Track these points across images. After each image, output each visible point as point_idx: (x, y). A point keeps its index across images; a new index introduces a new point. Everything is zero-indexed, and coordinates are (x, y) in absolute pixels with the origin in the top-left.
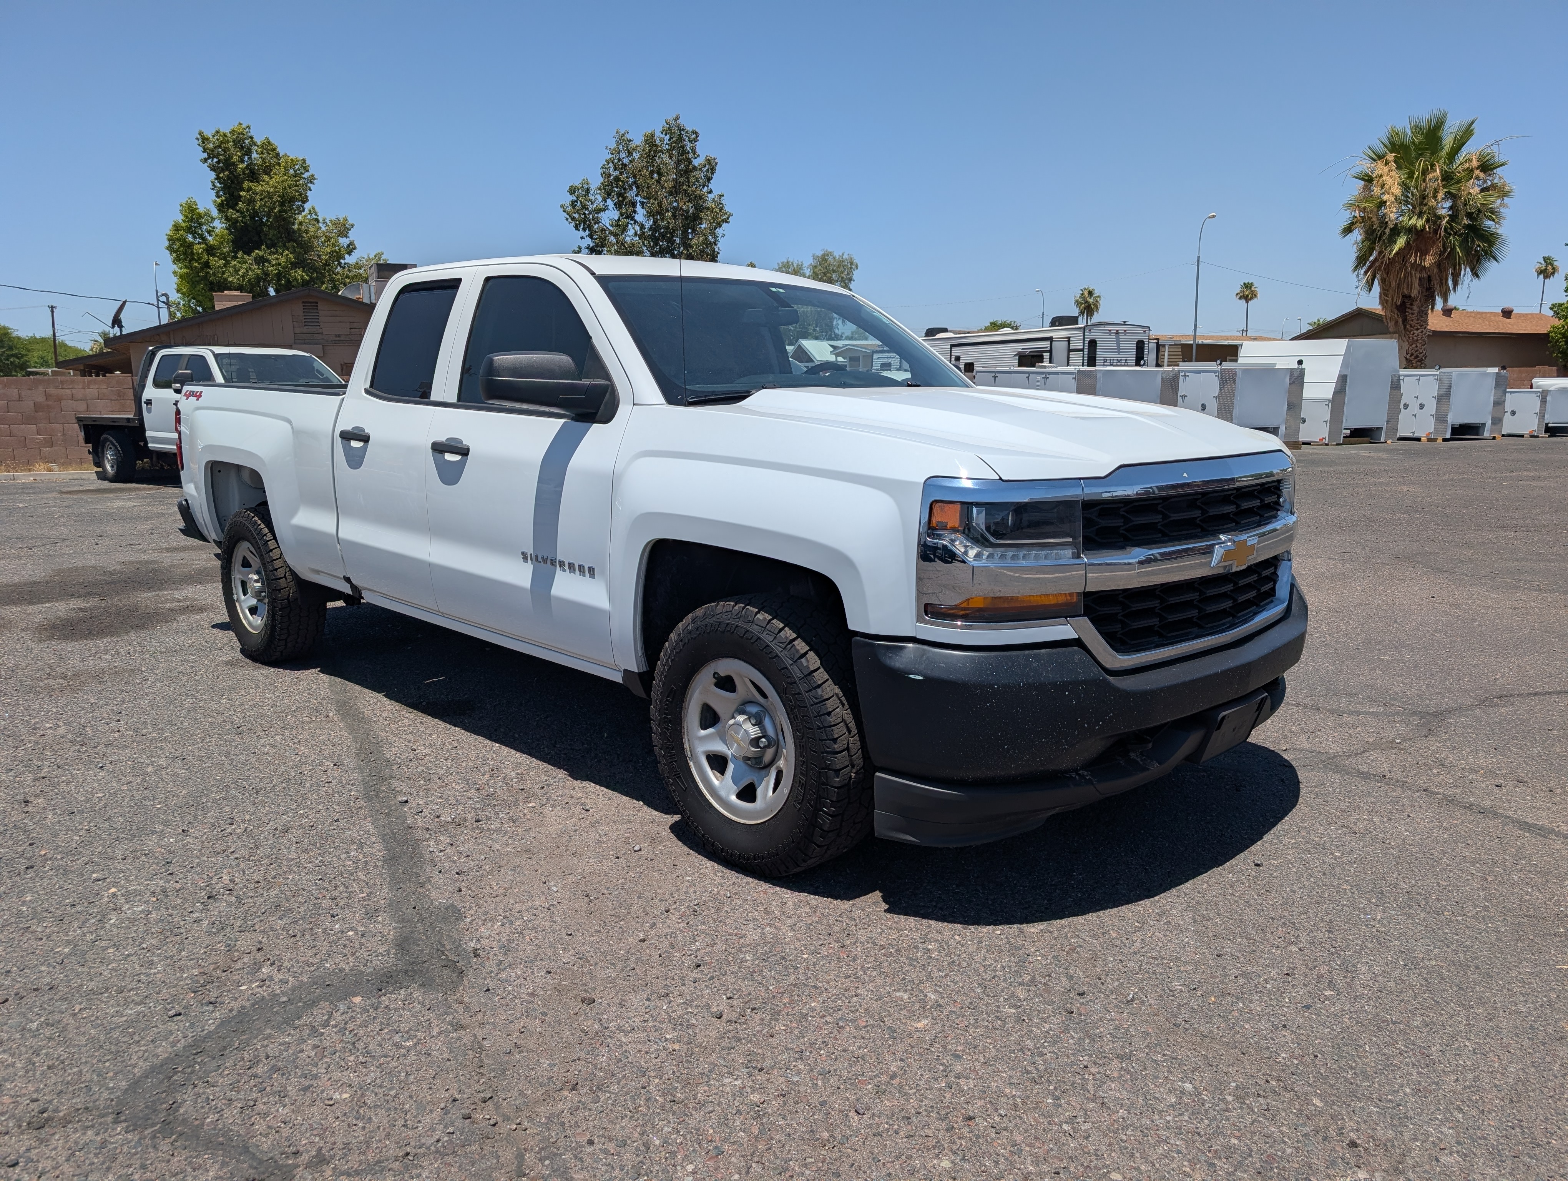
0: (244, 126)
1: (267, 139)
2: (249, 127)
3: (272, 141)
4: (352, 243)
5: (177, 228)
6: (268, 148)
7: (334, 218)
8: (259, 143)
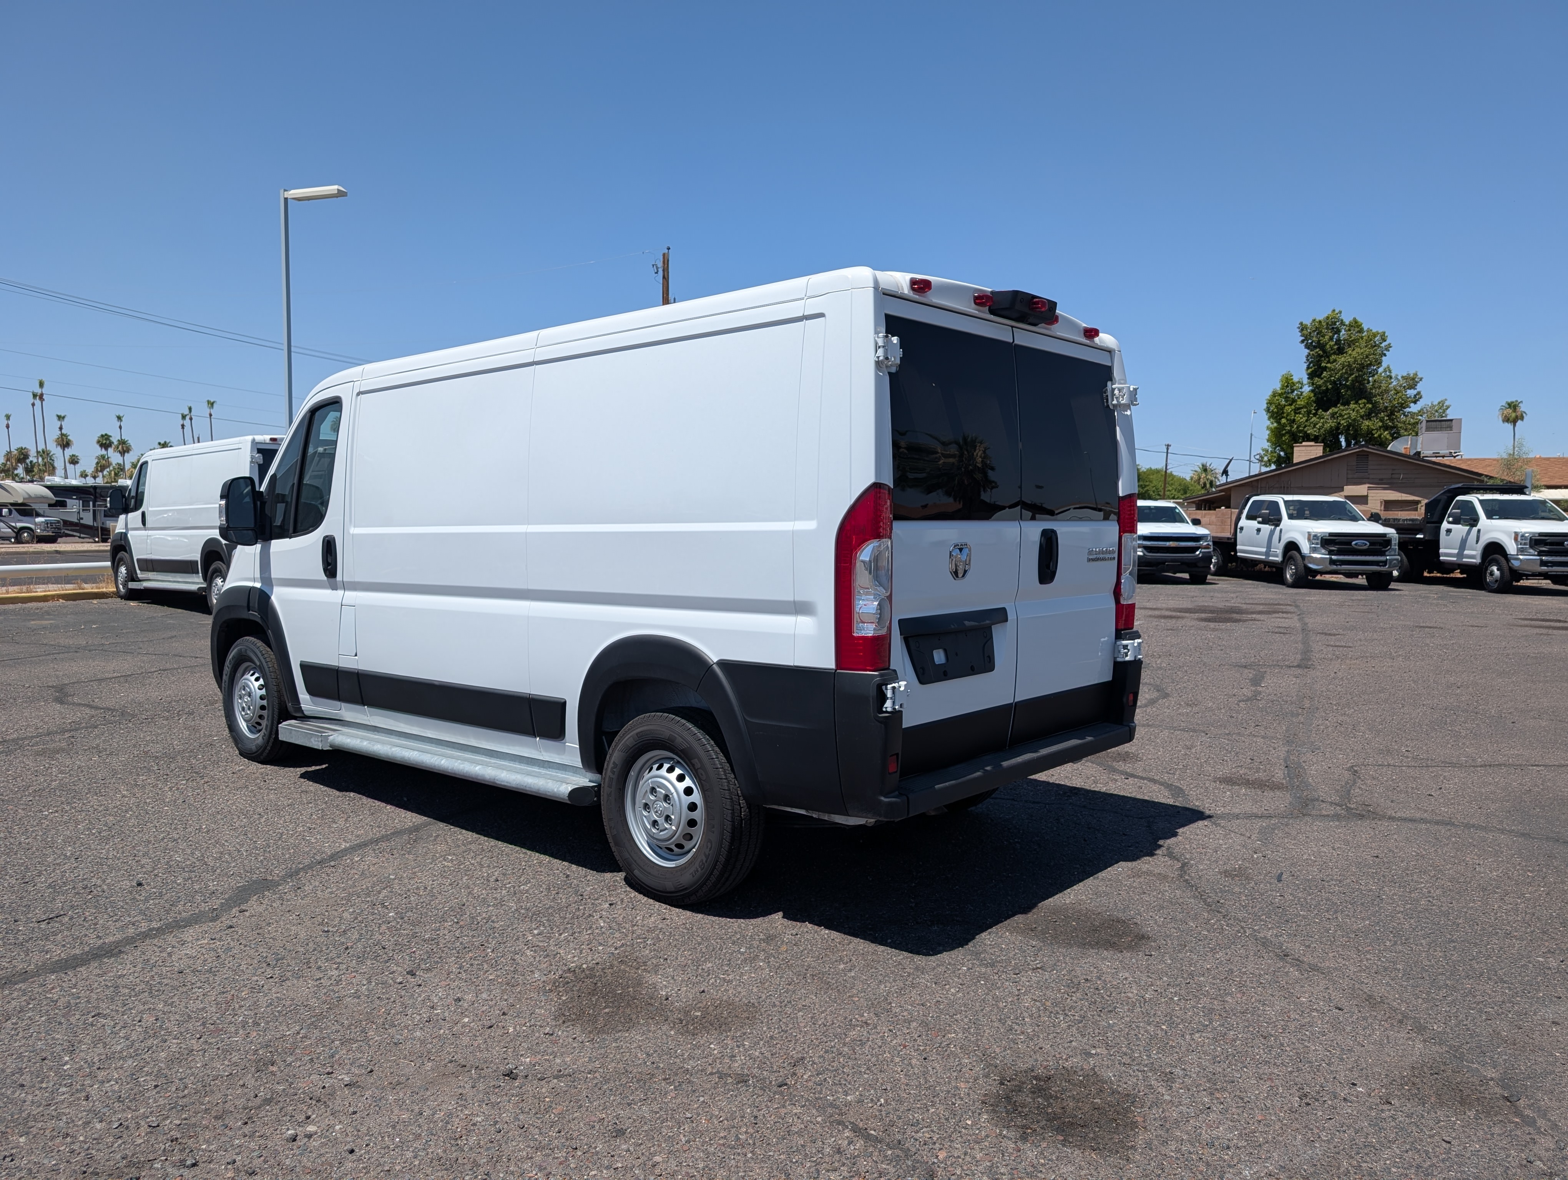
0: (1337, 311)
1: (1355, 319)
2: (1340, 312)
3: (1359, 319)
4: (1419, 393)
5: (1274, 394)
6: (1355, 325)
7: (1405, 374)
8: (1347, 323)
